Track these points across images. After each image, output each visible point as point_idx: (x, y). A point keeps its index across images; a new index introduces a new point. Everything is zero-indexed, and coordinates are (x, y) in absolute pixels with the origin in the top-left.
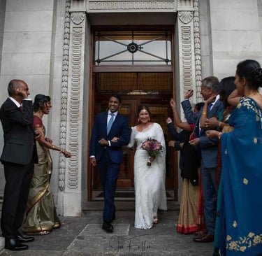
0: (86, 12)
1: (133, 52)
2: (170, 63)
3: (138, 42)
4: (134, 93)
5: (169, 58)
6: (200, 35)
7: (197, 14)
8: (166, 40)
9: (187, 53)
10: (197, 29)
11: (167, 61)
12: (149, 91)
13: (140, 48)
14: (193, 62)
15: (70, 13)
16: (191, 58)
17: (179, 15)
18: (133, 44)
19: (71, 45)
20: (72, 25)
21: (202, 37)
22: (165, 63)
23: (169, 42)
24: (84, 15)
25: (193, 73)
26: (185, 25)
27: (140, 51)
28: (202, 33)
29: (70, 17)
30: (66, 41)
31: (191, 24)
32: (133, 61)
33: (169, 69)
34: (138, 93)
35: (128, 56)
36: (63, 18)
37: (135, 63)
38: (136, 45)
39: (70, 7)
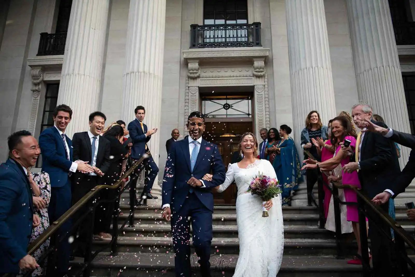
0: (198, 87)
1: (227, 109)
2: (250, 116)
3: (230, 102)
4: (226, 136)
5: (250, 113)
6: (269, 99)
7: (266, 86)
8: (248, 99)
9: (261, 111)
10: (267, 96)
11: (249, 114)
12: (238, 134)
13: (231, 106)
14: (264, 116)
15: (189, 87)
16: (263, 114)
17: (255, 87)
18: (227, 104)
19: (190, 106)
20: (190, 94)
21: (270, 100)
22: (247, 116)
23: (250, 101)
24: (198, 88)
25: (264, 123)
26: (259, 94)
27: (231, 108)
28: (270, 98)
29: (189, 89)
30: (187, 104)
31: (263, 93)
32: (227, 115)
33: (250, 120)
34: (229, 136)
35: (223, 111)
36: (184, 90)
37: (228, 116)
38: (228, 104)
39: (188, 83)
